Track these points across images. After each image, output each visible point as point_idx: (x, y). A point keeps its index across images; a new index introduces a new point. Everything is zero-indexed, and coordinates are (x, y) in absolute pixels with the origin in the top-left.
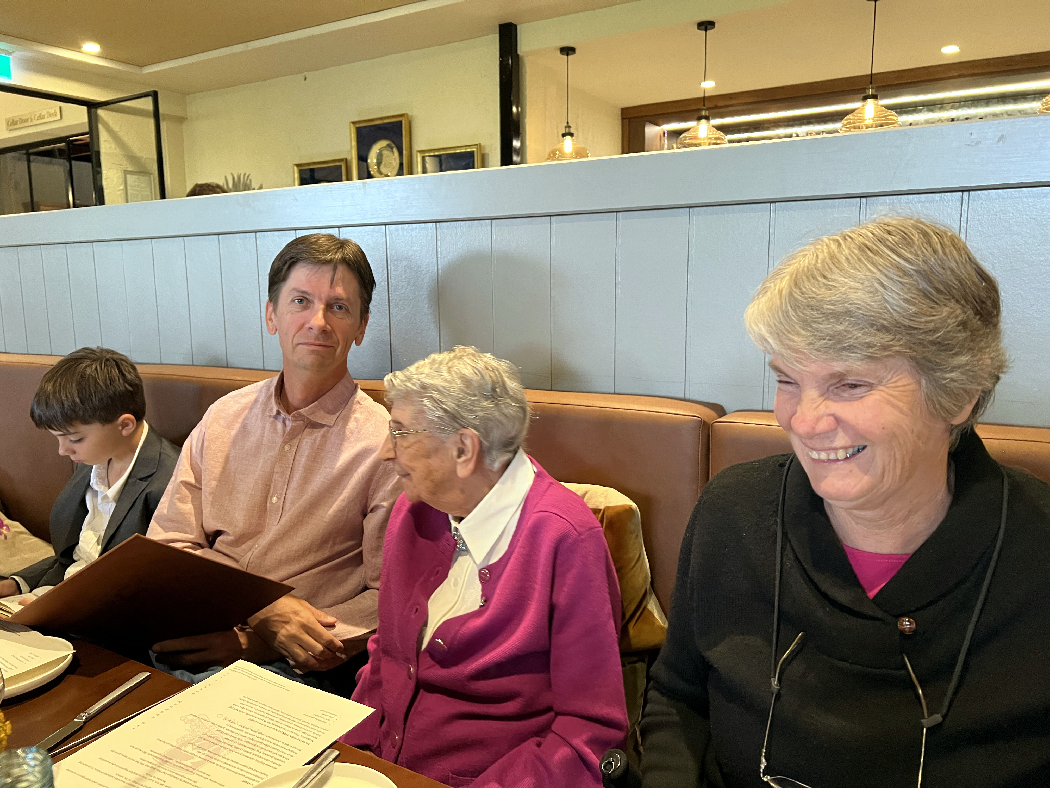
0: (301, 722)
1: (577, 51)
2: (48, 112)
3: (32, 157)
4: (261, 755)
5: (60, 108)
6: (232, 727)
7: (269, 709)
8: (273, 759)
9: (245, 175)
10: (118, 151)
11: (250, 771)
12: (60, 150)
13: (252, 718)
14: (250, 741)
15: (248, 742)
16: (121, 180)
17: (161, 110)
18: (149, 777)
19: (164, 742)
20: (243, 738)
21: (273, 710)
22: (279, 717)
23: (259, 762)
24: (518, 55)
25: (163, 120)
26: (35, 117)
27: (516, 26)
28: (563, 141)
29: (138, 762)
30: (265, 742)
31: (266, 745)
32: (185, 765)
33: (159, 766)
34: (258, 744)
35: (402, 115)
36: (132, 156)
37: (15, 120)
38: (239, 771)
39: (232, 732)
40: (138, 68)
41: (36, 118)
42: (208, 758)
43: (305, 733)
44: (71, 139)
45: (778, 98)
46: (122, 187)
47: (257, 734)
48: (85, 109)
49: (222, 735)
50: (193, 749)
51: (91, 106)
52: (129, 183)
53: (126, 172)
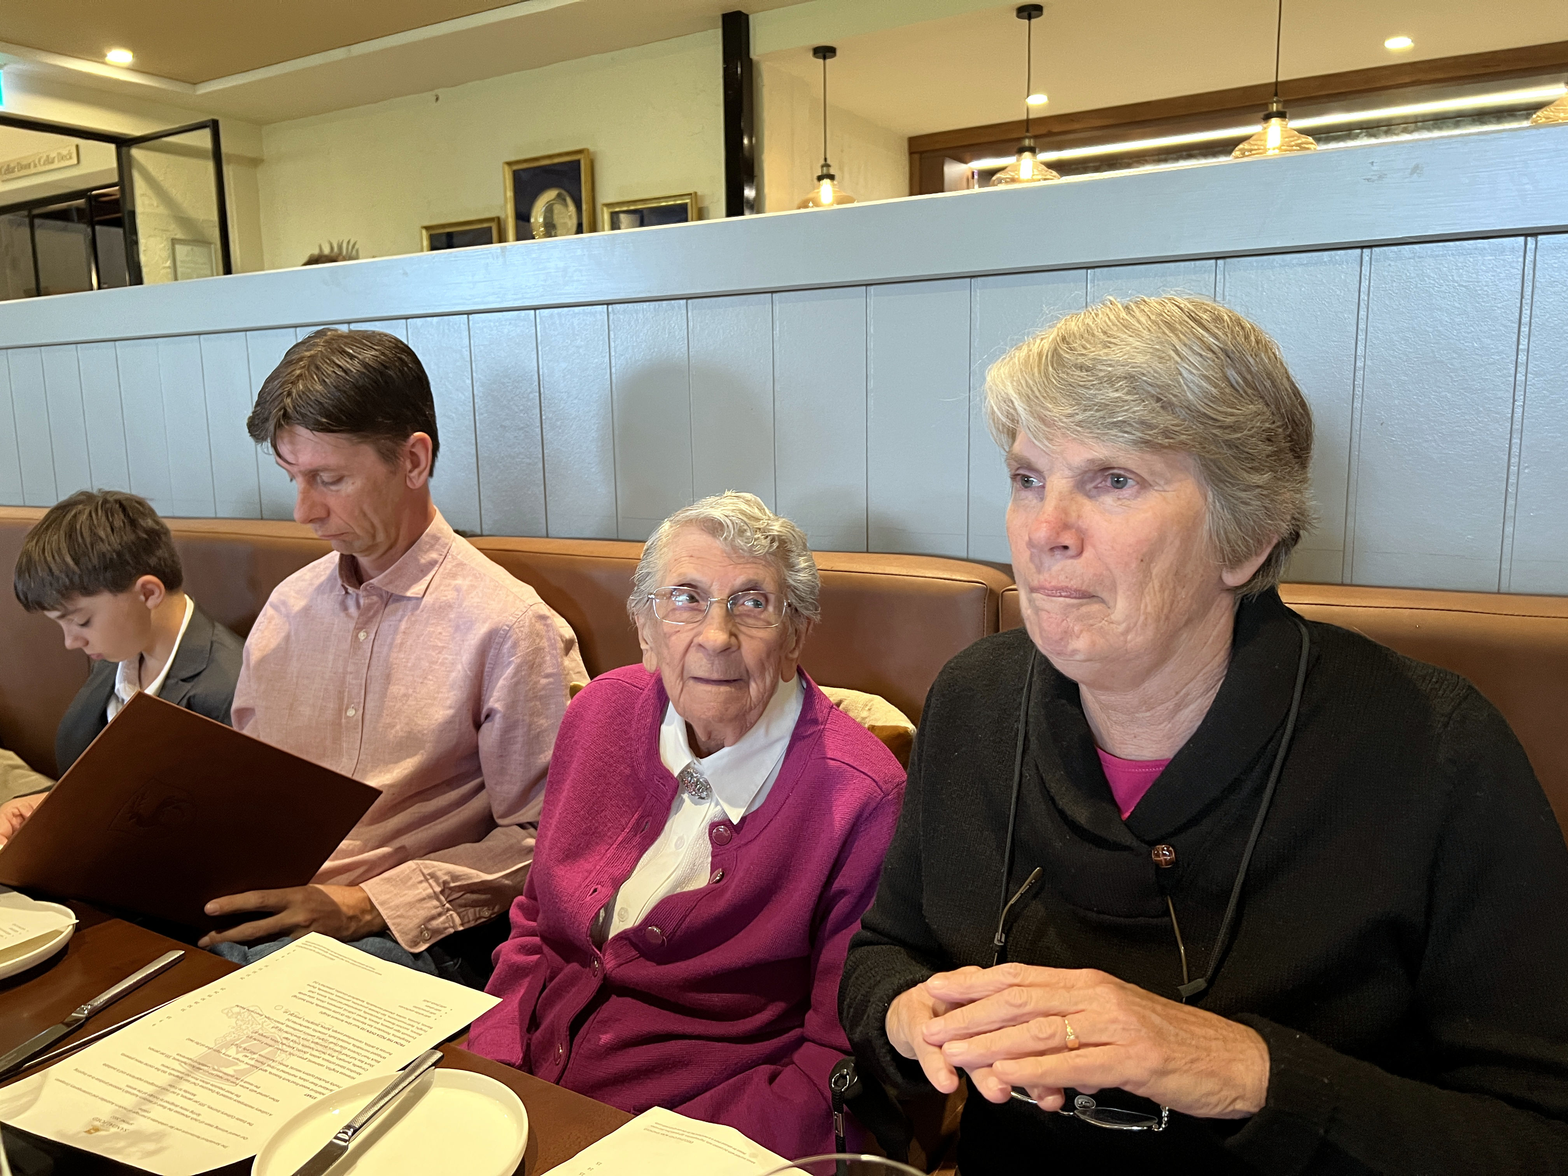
0: (394, 1016)
1: (838, 52)
2: (59, 154)
3: (37, 222)
4: (334, 1060)
5: (77, 146)
6: (295, 1023)
7: (349, 998)
8: (351, 1066)
9: (349, 242)
10: (162, 210)
11: (317, 1081)
12: (78, 209)
13: (324, 1010)
14: (320, 1041)
15: (317, 1043)
16: (166, 253)
17: (225, 148)
18: (172, 1089)
19: (197, 1043)
20: (309, 1038)
21: (355, 1000)
22: (364, 1009)
23: (330, 1069)
24: (751, 60)
25: (229, 163)
26: (39, 161)
27: (747, 16)
28: (818, 187)
29: (158, 1070)
30: (341, 1043)
31: (341, 1046)
32: (225, 1074)
33: (188, 1075)
34: (332, 1046)
35: (580, 152)
36: (182, 218)
37: (12, 165)
38: (301, 1082)
39: (295, 1029)
40: (187, 86)
41: (42, 162)
42: (258, 1065)
43: (399, 1031)
44: (94, 192)
45: (1143, 118)
46: (168, 263)
47: (330, 1032)
48: (112, 147)
49: (280, 1033)
50: (237, 1053)
51: (122, 143)
52: (179, 258)
53: (174, 242)
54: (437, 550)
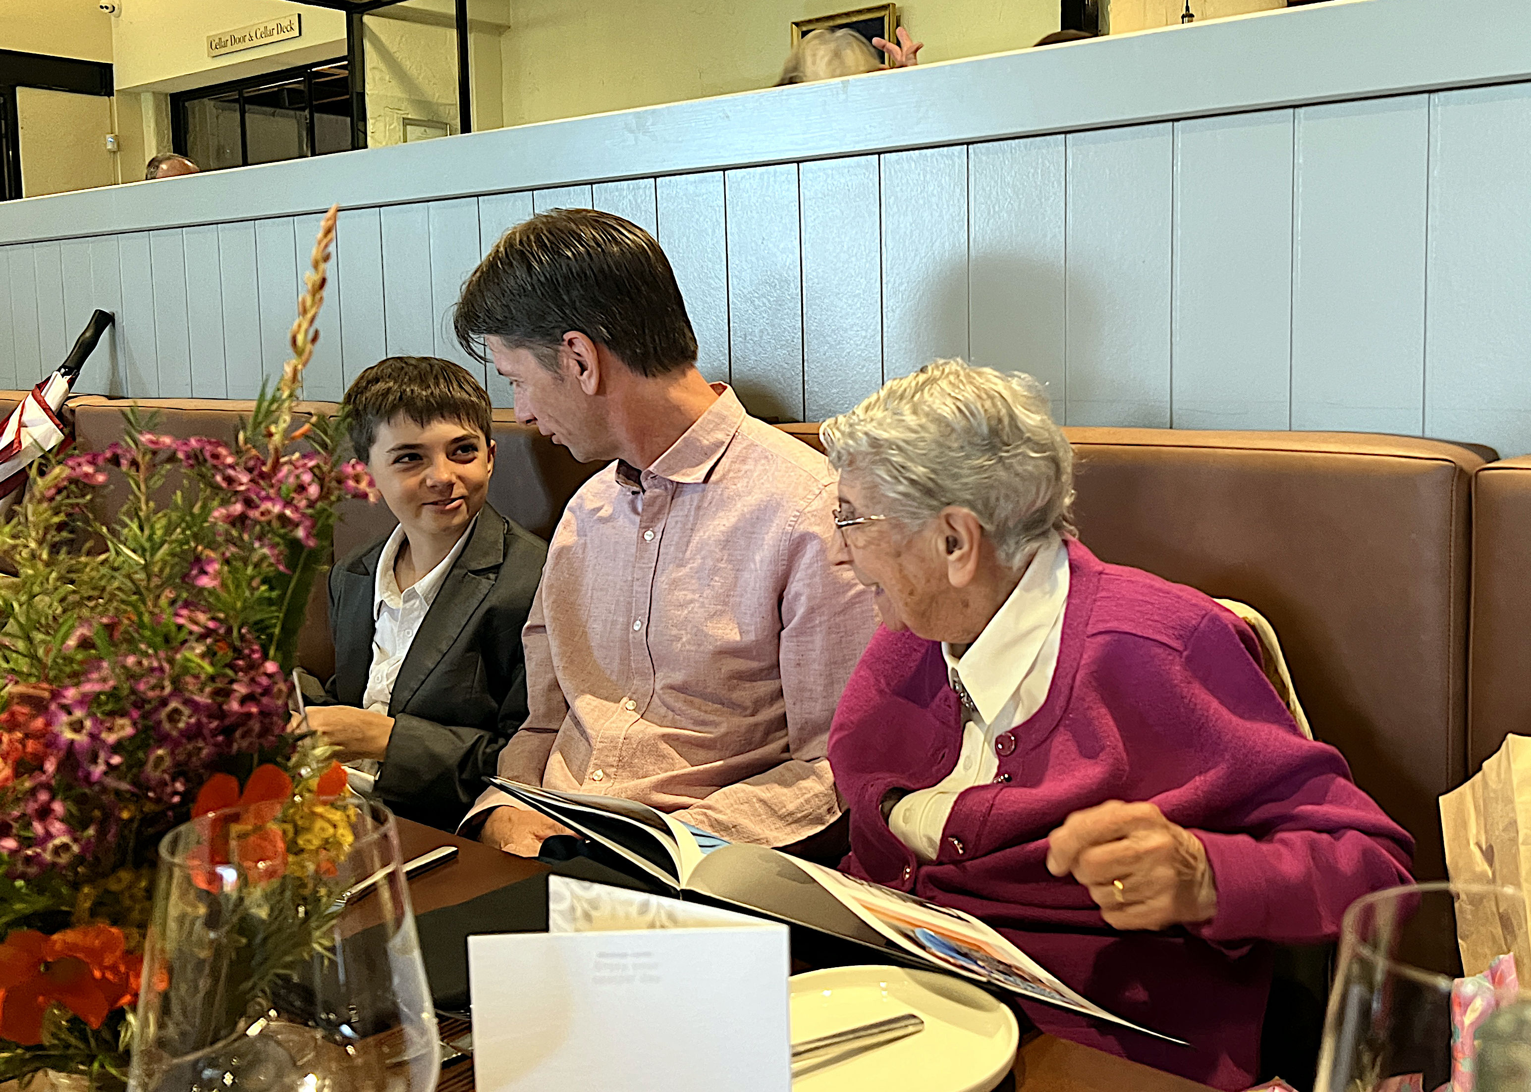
3: (247, 106)
5: (300, 16)
10: (394, 86)
12: (292, 89)
16: (396, 136)
17: (470, 13)
25: (473, 31)
26: (255, 33)
35: (885, 7)
37: (224, 38)
41: (258, 36)
44: (314, 70)
48: (340, 16)
51: (352, 10)
53: (406, 122)
54: (723, 430)
